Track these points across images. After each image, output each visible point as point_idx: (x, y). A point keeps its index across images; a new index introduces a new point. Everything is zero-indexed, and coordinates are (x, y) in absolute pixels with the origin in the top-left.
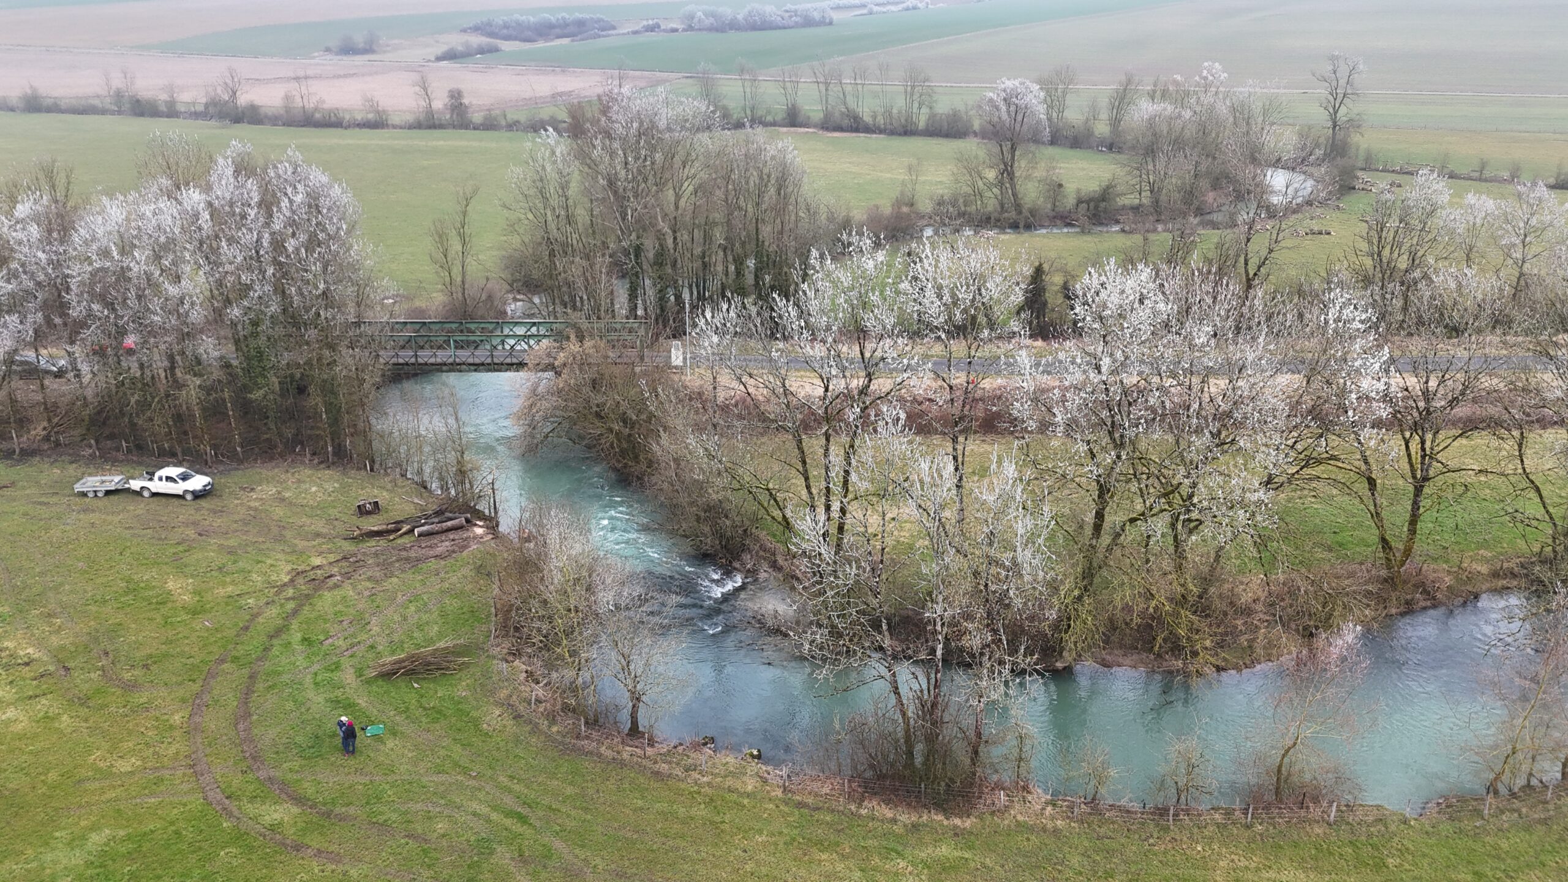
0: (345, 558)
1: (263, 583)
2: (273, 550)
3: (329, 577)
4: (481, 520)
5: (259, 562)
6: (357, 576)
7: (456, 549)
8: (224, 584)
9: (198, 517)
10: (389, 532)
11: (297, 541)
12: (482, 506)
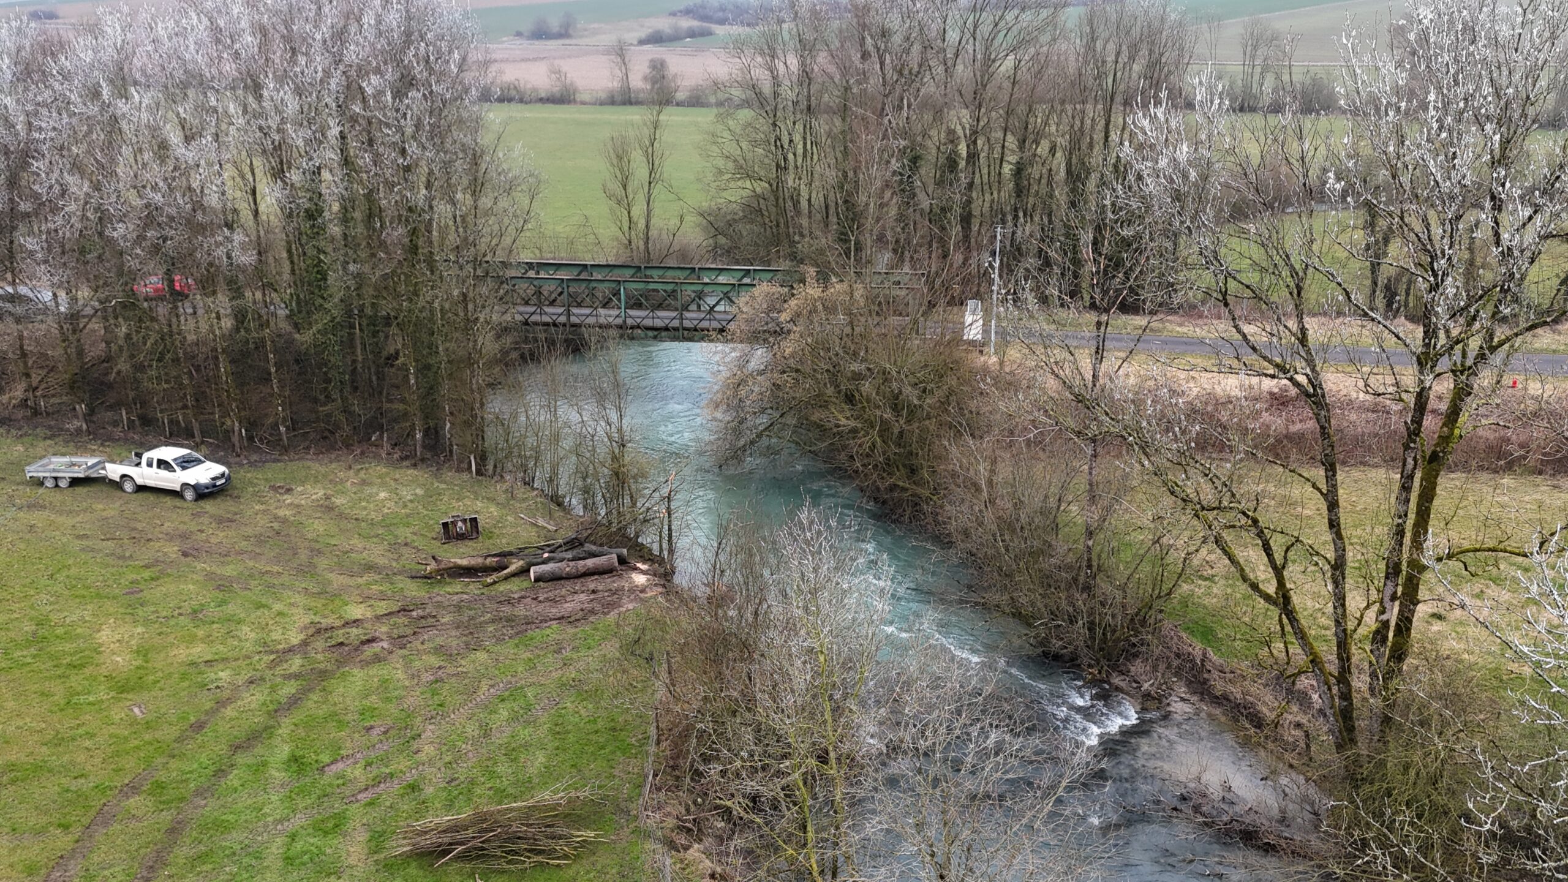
0: (404, 610)
1: (257, 642)
2: (290, 587)
3: (369, 641)
4: (644, 561)
5: (260, 606)
6: (417, 644)
7: (597, 607)
8: (192, 639)
9: (193, 526)
10: (487, 570)
11: (331, 576)
12: (649, 539)
